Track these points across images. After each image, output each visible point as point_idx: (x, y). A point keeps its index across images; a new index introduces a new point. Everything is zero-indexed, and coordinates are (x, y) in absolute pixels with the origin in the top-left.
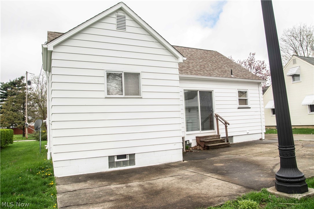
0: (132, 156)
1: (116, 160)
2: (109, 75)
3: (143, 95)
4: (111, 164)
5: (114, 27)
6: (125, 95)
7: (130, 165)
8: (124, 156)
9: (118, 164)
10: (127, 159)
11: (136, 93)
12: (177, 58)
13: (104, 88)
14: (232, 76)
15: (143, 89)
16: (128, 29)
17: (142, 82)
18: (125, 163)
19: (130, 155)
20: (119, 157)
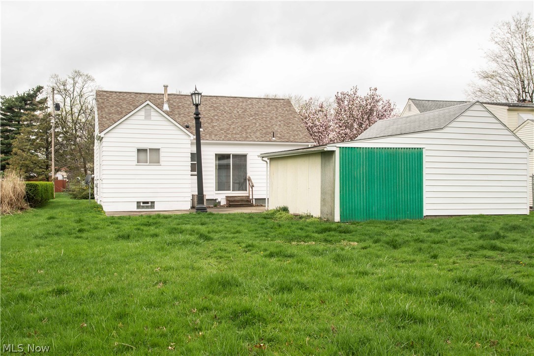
0: (153, 203)
1: (142, 204)
2: (139, 150)
3: (161, 163)
4: (138, 207)
5: (143, 118)
6: (150, 163)
7: (151, 208)
8: (147, 203)
9: (143, 207)
10: (150, 204)
11: (158, 162)
12: (190, 136)
13: (135, 159)
14: (274, 139)
15: (162, 159)
16: (153, 118)
17: (162, 154)
18: (147, 207)
19: (151, 202)
20: (144, 203)
